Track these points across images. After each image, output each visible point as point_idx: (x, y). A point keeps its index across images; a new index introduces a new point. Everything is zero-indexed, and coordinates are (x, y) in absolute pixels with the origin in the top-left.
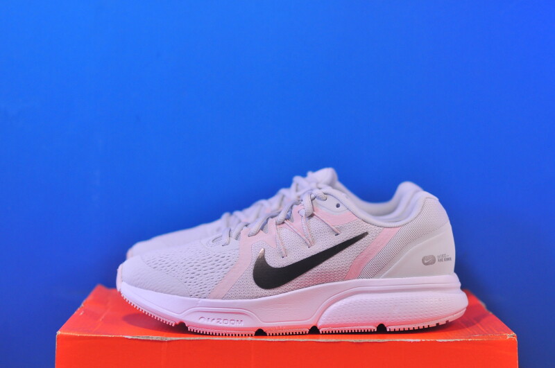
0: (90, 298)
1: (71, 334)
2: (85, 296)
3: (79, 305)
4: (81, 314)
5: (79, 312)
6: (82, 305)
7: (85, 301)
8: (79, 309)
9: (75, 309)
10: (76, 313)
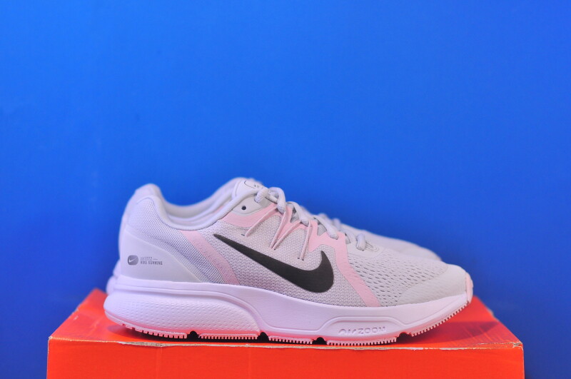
0: (85, 302)
1: (64, 339)
2: (81, 300)
3: (73, 309)
4: (76, 318)
5: (74, 317)
6: (77, 310)
7: (80, 306)
8: (73, 314)
9: (69, 314)
10: (70, 317)
